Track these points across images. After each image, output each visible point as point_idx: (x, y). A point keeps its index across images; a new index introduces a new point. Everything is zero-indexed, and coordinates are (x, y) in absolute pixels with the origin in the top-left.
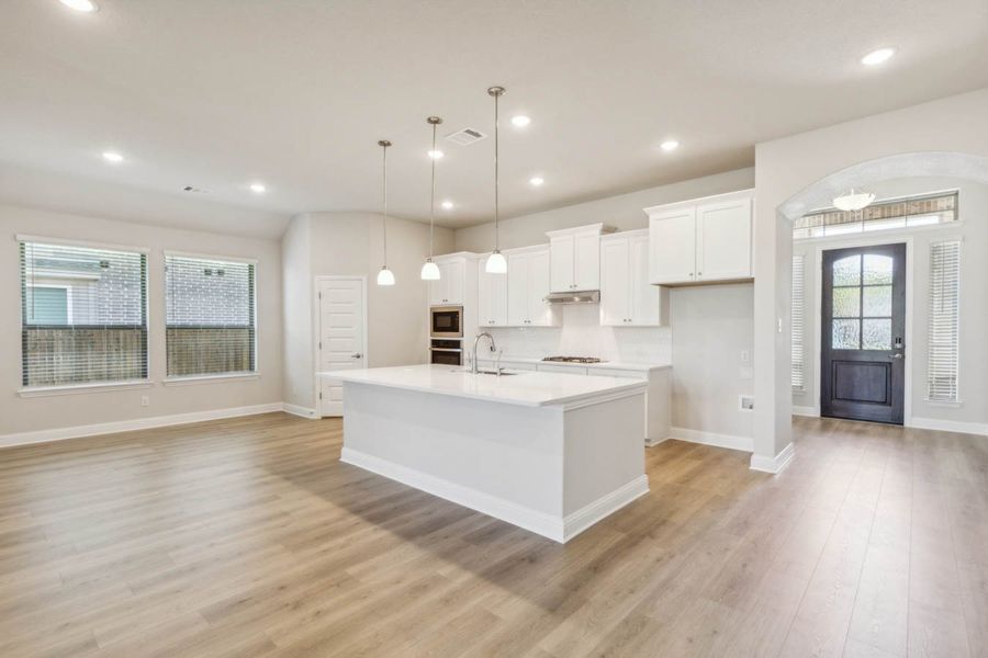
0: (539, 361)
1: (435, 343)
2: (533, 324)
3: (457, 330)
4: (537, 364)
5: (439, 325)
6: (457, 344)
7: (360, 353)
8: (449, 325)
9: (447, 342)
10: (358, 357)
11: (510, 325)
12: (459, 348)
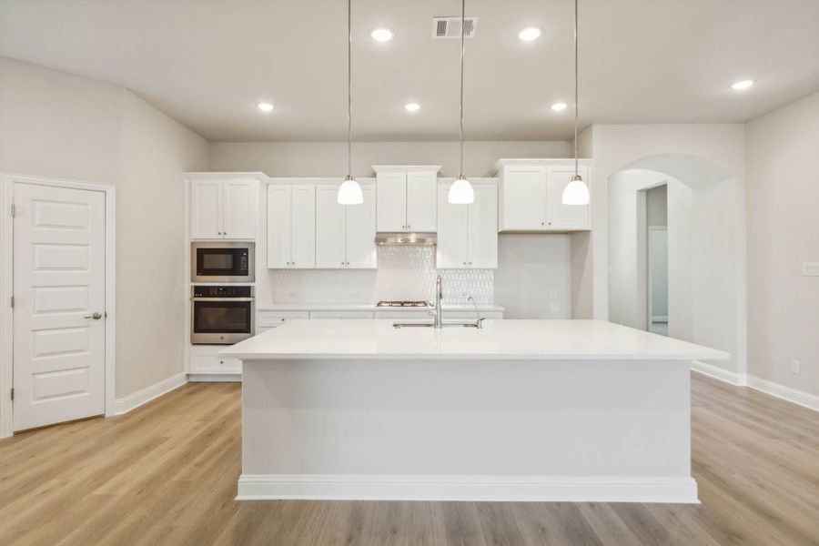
0: (373, 306)
1: (198, 291)
2: (352, 266)
3: (246, 273)
4: (374, 311)
5: (206, 265)
6: (246, 291)
7: (101, 312)
8: (230, 266)
9: (225, 288)
10: (97, 317)
11: (318, 266)
12: (249, 296)
